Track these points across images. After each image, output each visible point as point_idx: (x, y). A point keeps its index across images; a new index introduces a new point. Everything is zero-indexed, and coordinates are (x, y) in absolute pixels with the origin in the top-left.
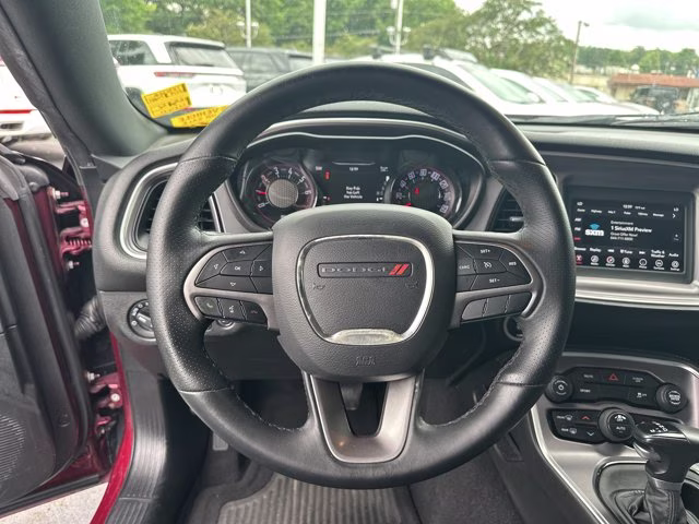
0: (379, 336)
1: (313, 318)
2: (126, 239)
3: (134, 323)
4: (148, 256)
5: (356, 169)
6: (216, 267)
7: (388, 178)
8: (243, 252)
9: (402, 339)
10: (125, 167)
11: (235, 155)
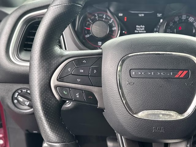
0: (167, 115)
1: (126, 103)
2: (13, 54)
3: (16, 101)
4: (30, 64)
5: (143, 15)
6: (69, 69)
7: (161, 21)
8: (84, 61)
9: (182, 118)
10: (11, 14)
11: (81, 3)
